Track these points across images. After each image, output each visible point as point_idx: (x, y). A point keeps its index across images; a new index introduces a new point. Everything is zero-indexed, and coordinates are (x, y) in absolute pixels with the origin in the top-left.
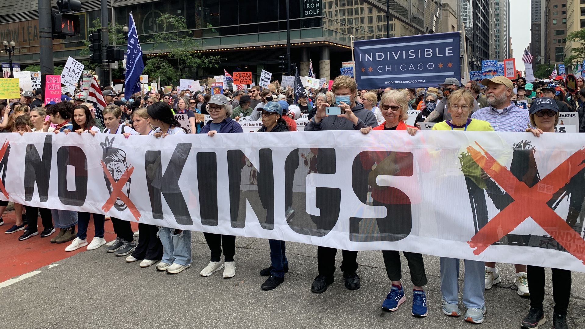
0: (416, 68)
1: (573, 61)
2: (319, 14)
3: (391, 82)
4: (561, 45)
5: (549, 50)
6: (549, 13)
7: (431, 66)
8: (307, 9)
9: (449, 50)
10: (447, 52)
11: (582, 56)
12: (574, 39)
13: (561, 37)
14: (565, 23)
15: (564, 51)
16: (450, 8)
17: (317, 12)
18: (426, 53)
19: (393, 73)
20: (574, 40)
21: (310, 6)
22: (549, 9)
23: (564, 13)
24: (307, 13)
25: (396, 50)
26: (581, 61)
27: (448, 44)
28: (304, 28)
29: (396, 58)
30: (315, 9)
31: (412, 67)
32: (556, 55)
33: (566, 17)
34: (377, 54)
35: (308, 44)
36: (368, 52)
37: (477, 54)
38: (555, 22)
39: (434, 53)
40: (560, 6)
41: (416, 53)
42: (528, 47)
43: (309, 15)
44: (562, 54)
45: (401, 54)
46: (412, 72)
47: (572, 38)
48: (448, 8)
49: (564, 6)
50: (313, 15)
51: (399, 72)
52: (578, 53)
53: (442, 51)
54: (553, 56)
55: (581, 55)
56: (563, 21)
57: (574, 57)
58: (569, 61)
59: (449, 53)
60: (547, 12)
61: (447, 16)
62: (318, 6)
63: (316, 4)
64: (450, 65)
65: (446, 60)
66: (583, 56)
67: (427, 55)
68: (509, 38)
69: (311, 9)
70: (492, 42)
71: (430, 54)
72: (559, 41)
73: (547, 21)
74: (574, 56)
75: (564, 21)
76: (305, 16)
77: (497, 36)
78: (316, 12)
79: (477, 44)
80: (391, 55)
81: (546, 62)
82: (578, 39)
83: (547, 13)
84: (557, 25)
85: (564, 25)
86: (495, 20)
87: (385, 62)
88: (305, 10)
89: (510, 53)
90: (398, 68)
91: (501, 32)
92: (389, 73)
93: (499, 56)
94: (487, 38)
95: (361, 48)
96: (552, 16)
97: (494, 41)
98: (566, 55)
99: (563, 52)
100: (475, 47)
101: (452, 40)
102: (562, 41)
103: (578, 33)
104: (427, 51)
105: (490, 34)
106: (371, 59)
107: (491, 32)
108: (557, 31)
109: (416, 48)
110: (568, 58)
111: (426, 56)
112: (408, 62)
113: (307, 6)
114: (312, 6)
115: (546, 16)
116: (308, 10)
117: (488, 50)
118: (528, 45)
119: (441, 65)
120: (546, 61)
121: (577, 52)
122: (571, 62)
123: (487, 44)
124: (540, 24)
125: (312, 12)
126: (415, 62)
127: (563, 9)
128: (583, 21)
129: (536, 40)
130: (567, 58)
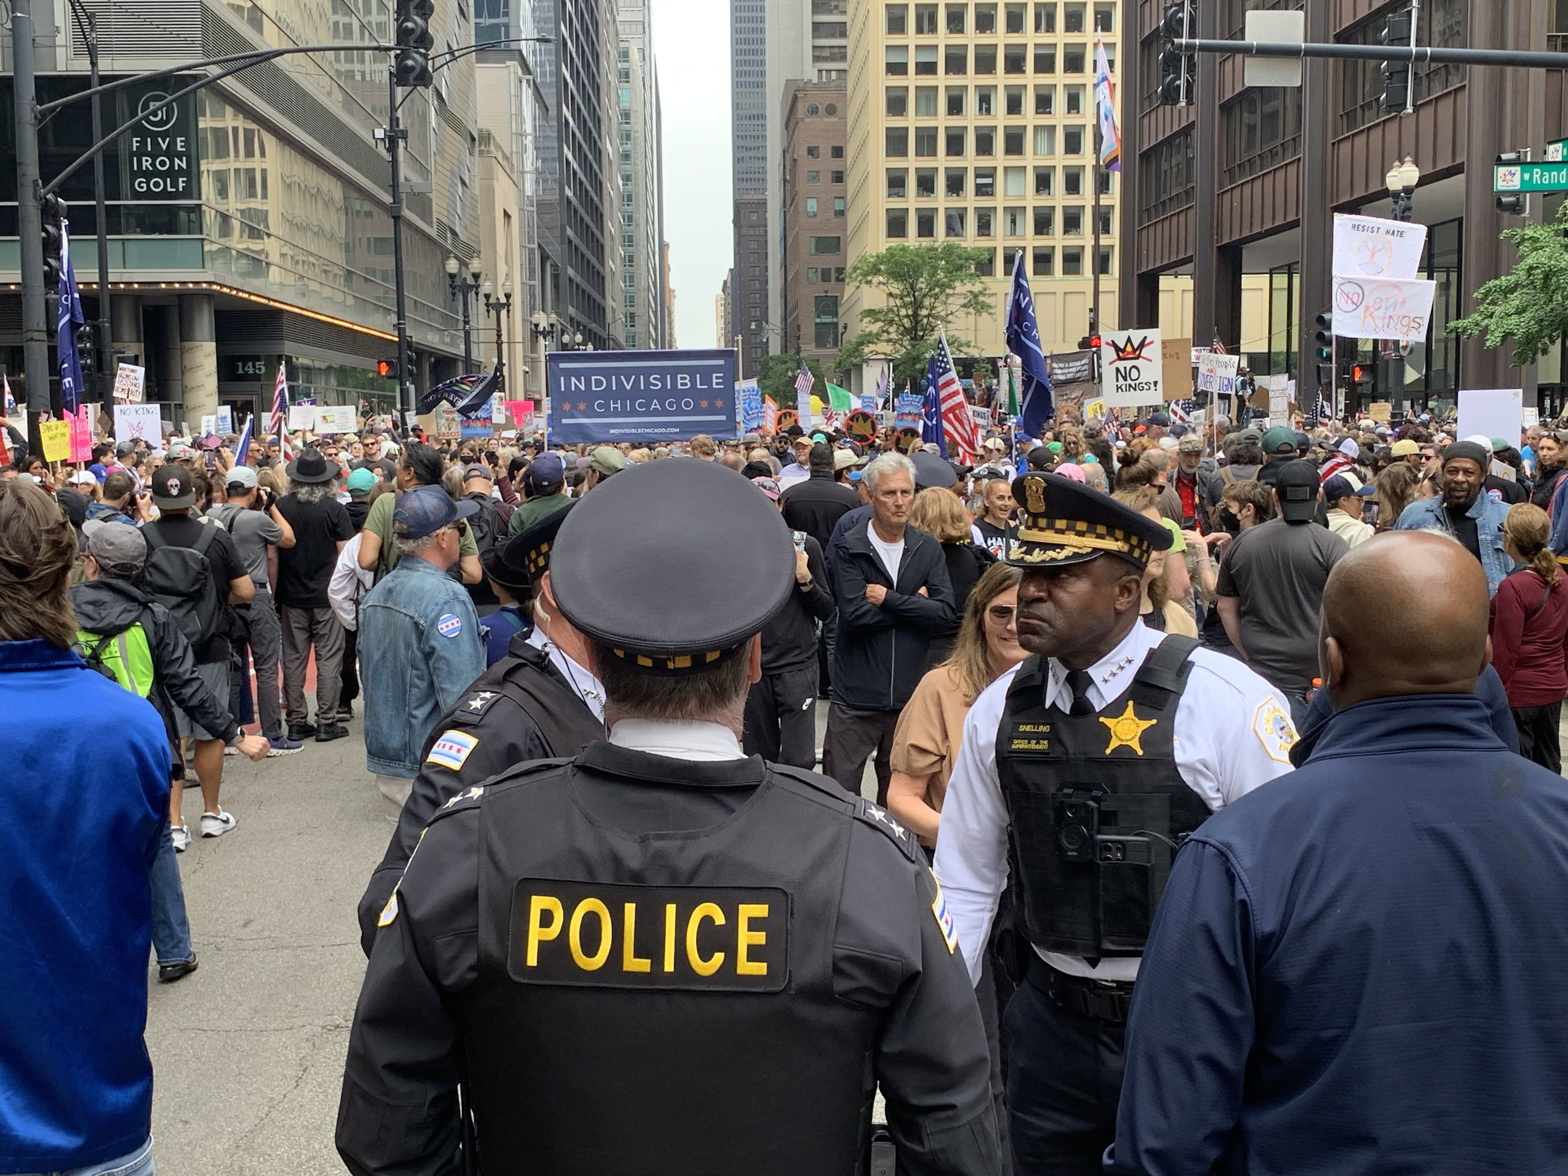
0: (662, 405)
1: (867, 350)
2: (187, 193)
3: (619, 431)
4: (831, 288)
5: (796, 307)
6: (793, 172)
7: (687, 404)
8: (142, 173)
9: (717, 378)
10: (715, 381)
11: (891, 336)
12: (869, 278)
13: (829, 261)
14: (841, 213)
15: (841, 311)
16: (499, 147)
17: (181, 185)
18: (679, 381)
19: (624, 414)
20: (869, 283)
21: (153, 164)
22: (795, 160)
23: (839, 177)
24: (144, 185)
25: (628, 373)
26: (888, 352)
27: (716, 369)
28: (135, 232)
29: (628, 388)
30: (172, 174)
31: (655, 405)
32: (817, 324)
33: (846, 191)
34: (593, 378)
35: (153, 287)
36: (577, 373)
37: (572, 311)
38: (812, 205)
39: (693, 381)
40: (825, 152)
41: (663, 381)
42: (725, 282)
43: (149, 195)
44: (835, 320)
45: (637, 381)
46: (656, 413)
47: (866, 275)
48: (492, 148)
49: (838, 152)
50: (165, 195)
51: (634, 413)
52: (880, 324)
53: (706, 380)
54: (808, 330)
55: (889, 333)
56: (837, 208)
57: (868, 339)
58: (856, 350)
59: (717, 384)
60: (788, 167)
61: (489, 177)
62: (184, 166)
63: (177, 161)
64: (719, 404)
65: (711, 394)
66: (894, 336)
67: (682, 384)
68: (663, 247)
69: (156, 173)
70: (613, 265)
71: (686, 384)
72: (825, 276)
73: (788, 203)
74: (870, 334)
75: (839, 205)
76: (137, 196)
77: (629, 240)
78: (175, 184)
79: (571, 272)
80: (619, 383)
81: (785, 349)
82: (881, 279)
83: (788, 172)
84: (817, 220)
85: (840, 219)
86: (620, 182)
87: (608, 394)
88: (134, 175)
89: (667, 304)
90: (632, 406)
91: (638, 225)
92: (616, 414)
93: (632, 316)
94: (599, 249)
95: (562, 365)
96: (803, 184)
97: (618, 261)
98: (845, 327)
99: (835, 314)
100: (564, 283)
101: (722, 362)
102: (833, 276)
103: (880, 259)
104: (682, 378)
105: (606, 234)
106: (583, 388)
107: (612, 227)
108: (819, 240)
109: (663, 371)
110: (854, 340)
111: (679, 387)
112: (649, 395)
113: (144, 163)
114: (163, 163)
115: (785, 180)
116: (148, 175)
117: (604, 297)
118: (725, 275)
119: (704, 404)
120: (786, 342)
121: (877, 320)
122: (861, 355)
123: (598, 273)
124: (763, 204)
125: (158, 184)
126: (661, 395)
127: (835, 165)
128: (892, 214)
129: (752, 259)
130: (849, 342)
